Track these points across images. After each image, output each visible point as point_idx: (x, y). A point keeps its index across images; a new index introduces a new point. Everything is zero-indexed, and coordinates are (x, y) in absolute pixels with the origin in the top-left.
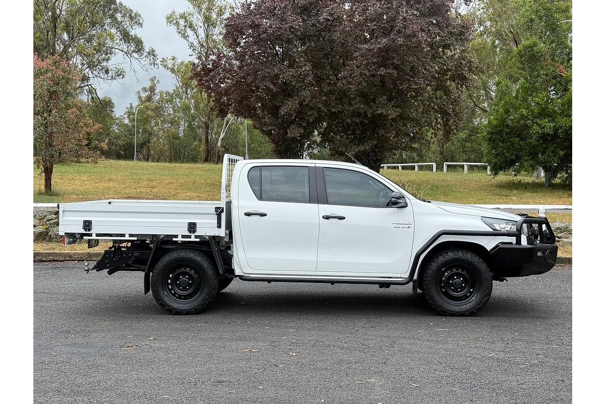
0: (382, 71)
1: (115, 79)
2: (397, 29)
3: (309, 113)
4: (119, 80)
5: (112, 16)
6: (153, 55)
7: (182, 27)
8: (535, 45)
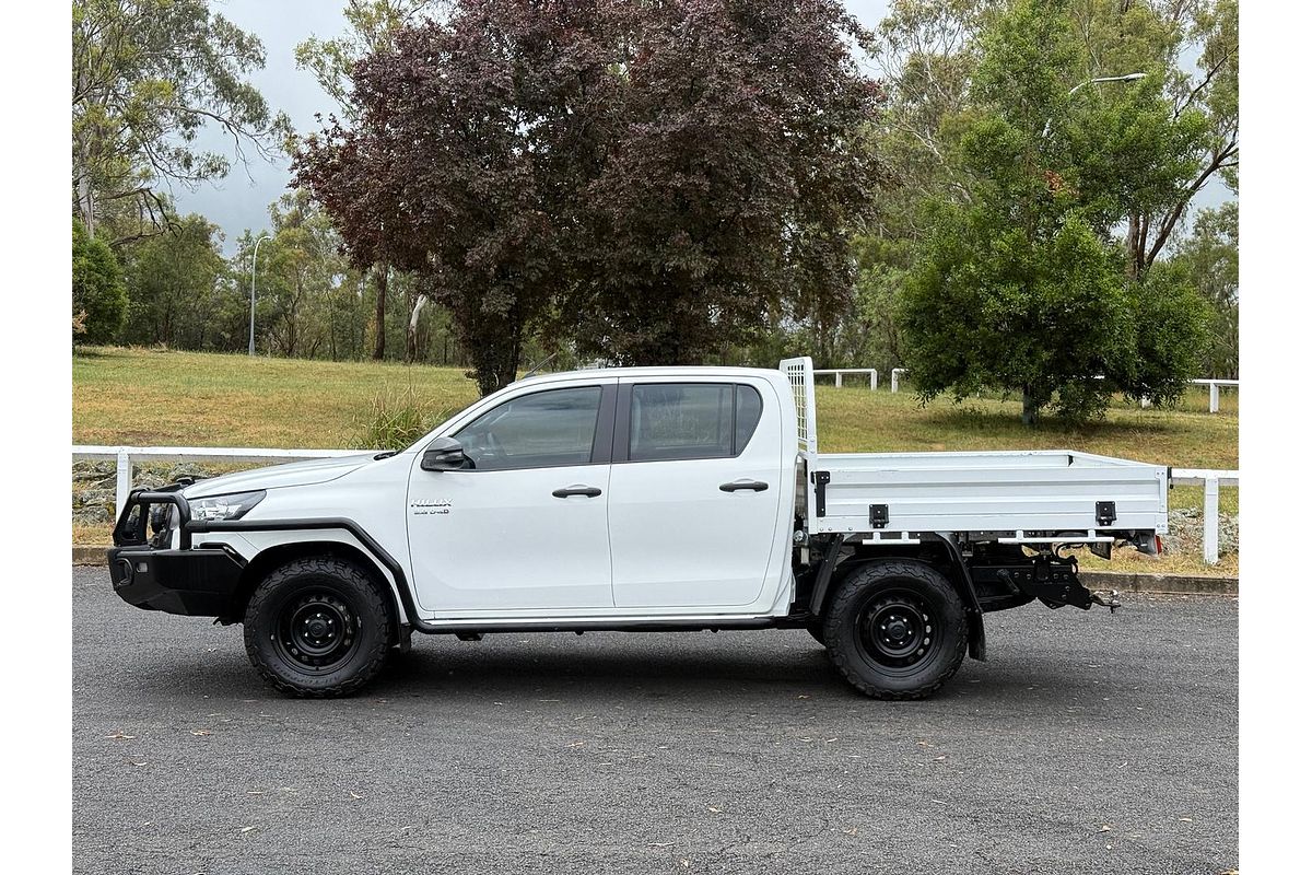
0: (678, 181)
1: (206, 178)
2: (706, 93)
3: (529, 264)
4: (215, 180)
5: (198, 42)
6: (287, 129)
7: (328, 72)
8: (1000, 131)
